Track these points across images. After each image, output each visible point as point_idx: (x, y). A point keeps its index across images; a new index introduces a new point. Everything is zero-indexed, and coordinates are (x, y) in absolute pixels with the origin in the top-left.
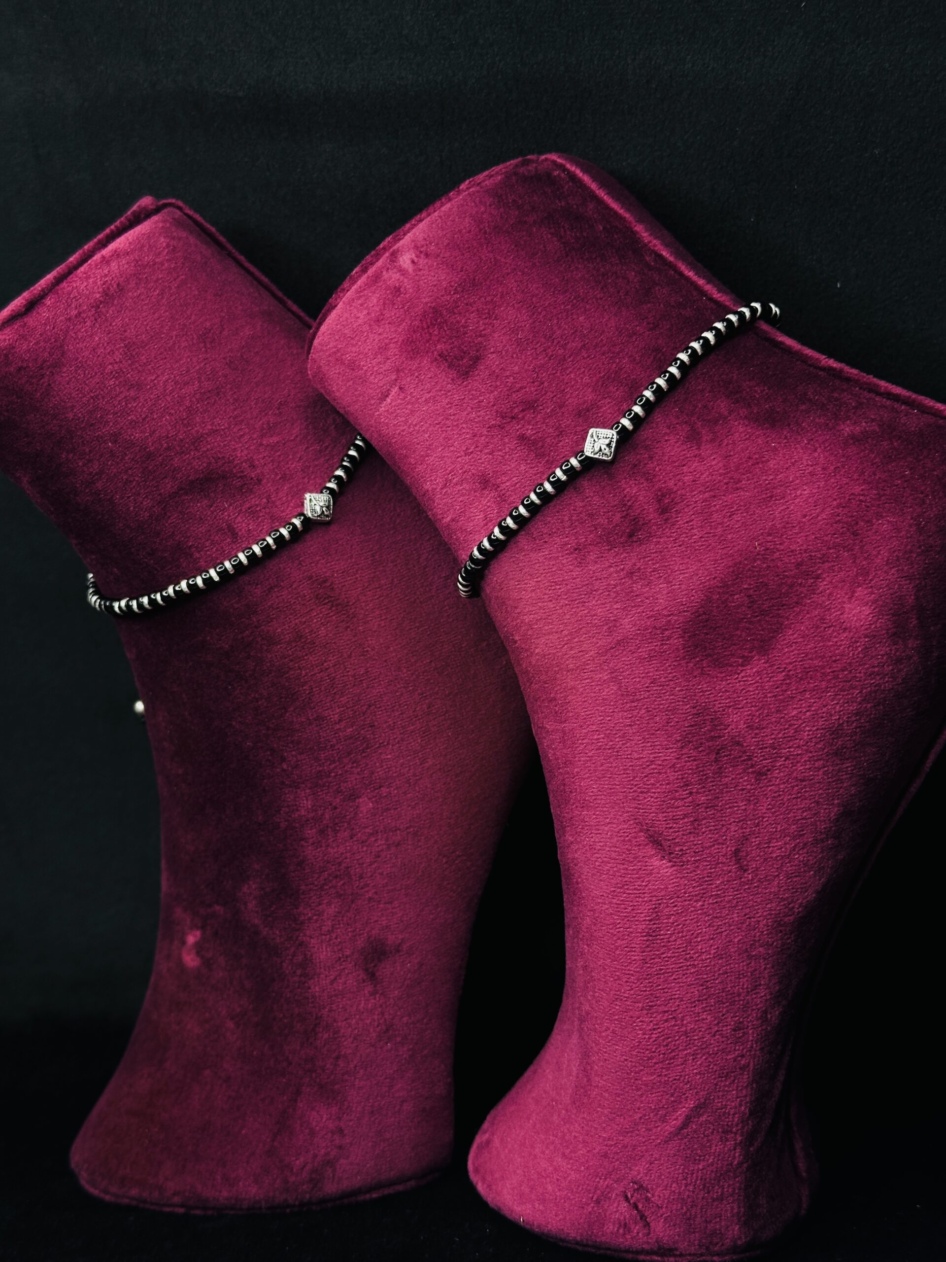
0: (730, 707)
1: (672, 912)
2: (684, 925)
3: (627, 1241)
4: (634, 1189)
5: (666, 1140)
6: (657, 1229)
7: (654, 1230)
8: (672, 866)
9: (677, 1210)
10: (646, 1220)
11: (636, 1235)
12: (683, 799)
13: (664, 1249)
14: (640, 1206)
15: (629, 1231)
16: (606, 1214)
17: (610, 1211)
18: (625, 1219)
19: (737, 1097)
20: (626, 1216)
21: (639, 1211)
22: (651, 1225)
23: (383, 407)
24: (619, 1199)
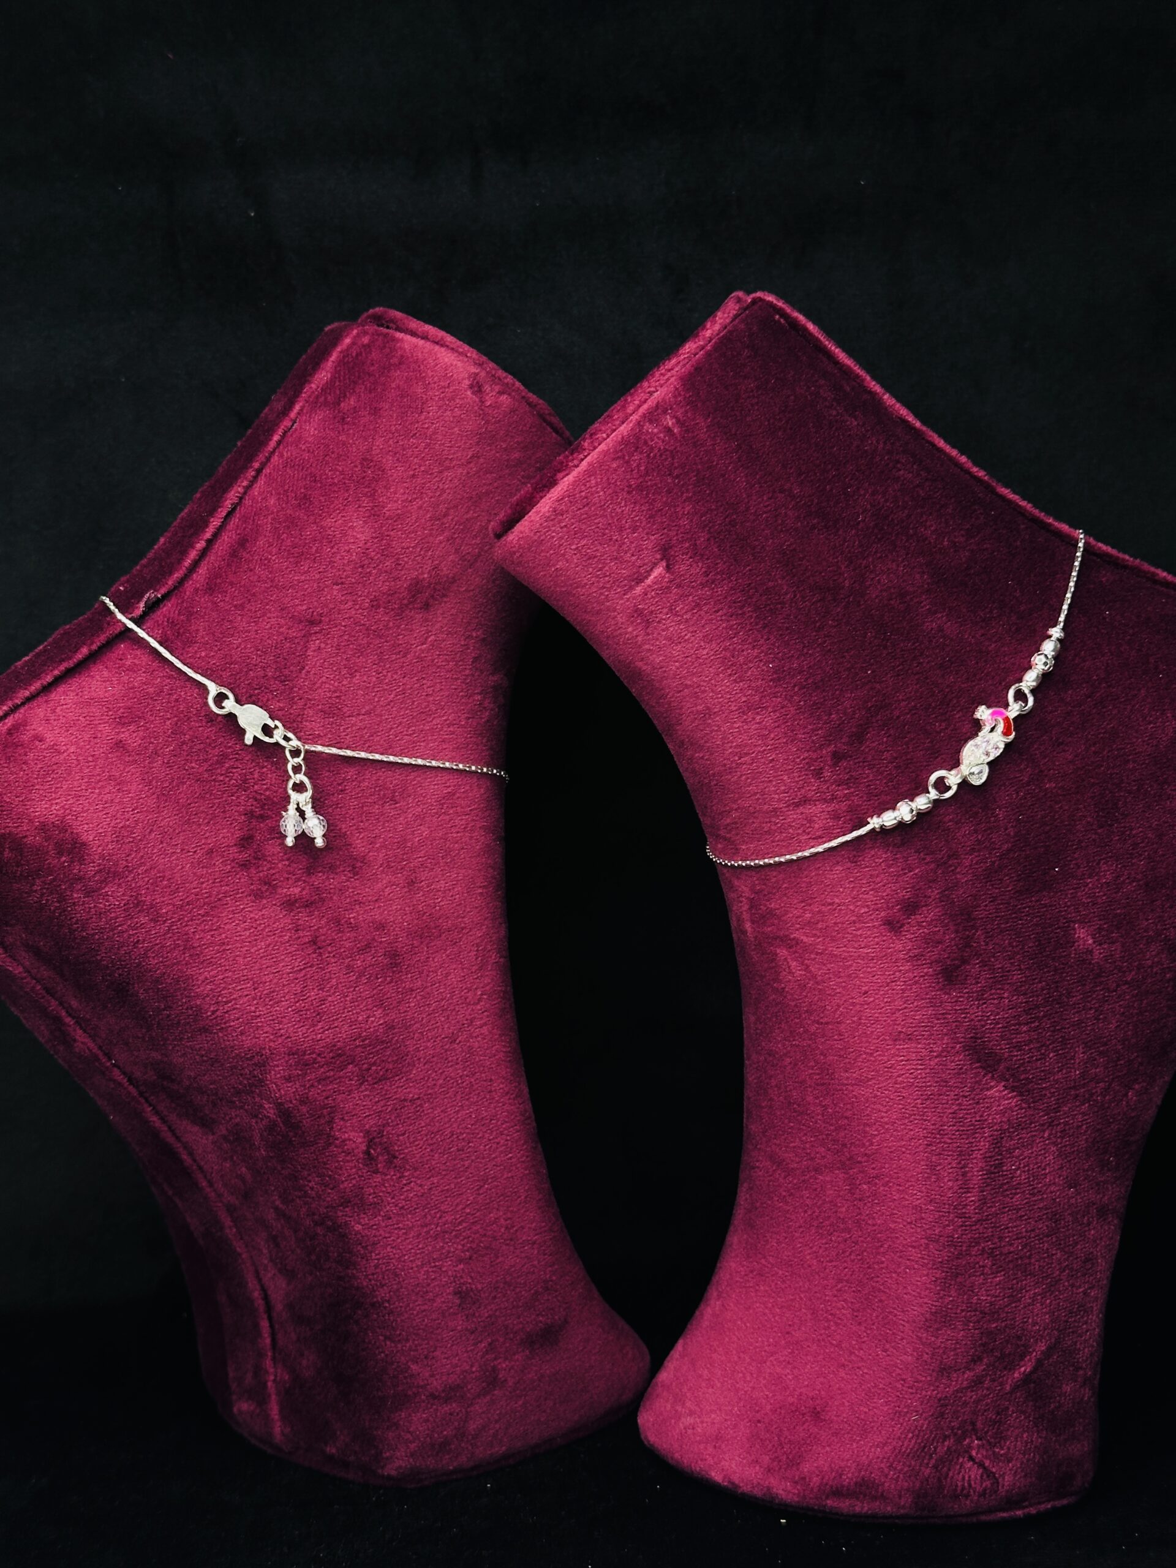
0: (1074, 922)
1: (1017, 1146)
2: (1030, 1158)
3: (972, 1501)
4: (979, 1446)
5: (1016, 1388)
6: (1006, 1484)
7: (1003, 1485)
8: (1015, 1096)
9: (1028, 1460)
10: (994, 1476)
11: (983, 1494)
12: (1027, 1024)
13: (1011, 1502)
14: (987, 1463)
15: (974, 1492)
16: (946, 1478)
17: (951, 1474)
18: (969, 1481)
19: (1087, 1331)
20: (970, 1477)
21: (985, 1468)
22: (1000, 1480)
23: (638, 590)
24: (961, 1460)
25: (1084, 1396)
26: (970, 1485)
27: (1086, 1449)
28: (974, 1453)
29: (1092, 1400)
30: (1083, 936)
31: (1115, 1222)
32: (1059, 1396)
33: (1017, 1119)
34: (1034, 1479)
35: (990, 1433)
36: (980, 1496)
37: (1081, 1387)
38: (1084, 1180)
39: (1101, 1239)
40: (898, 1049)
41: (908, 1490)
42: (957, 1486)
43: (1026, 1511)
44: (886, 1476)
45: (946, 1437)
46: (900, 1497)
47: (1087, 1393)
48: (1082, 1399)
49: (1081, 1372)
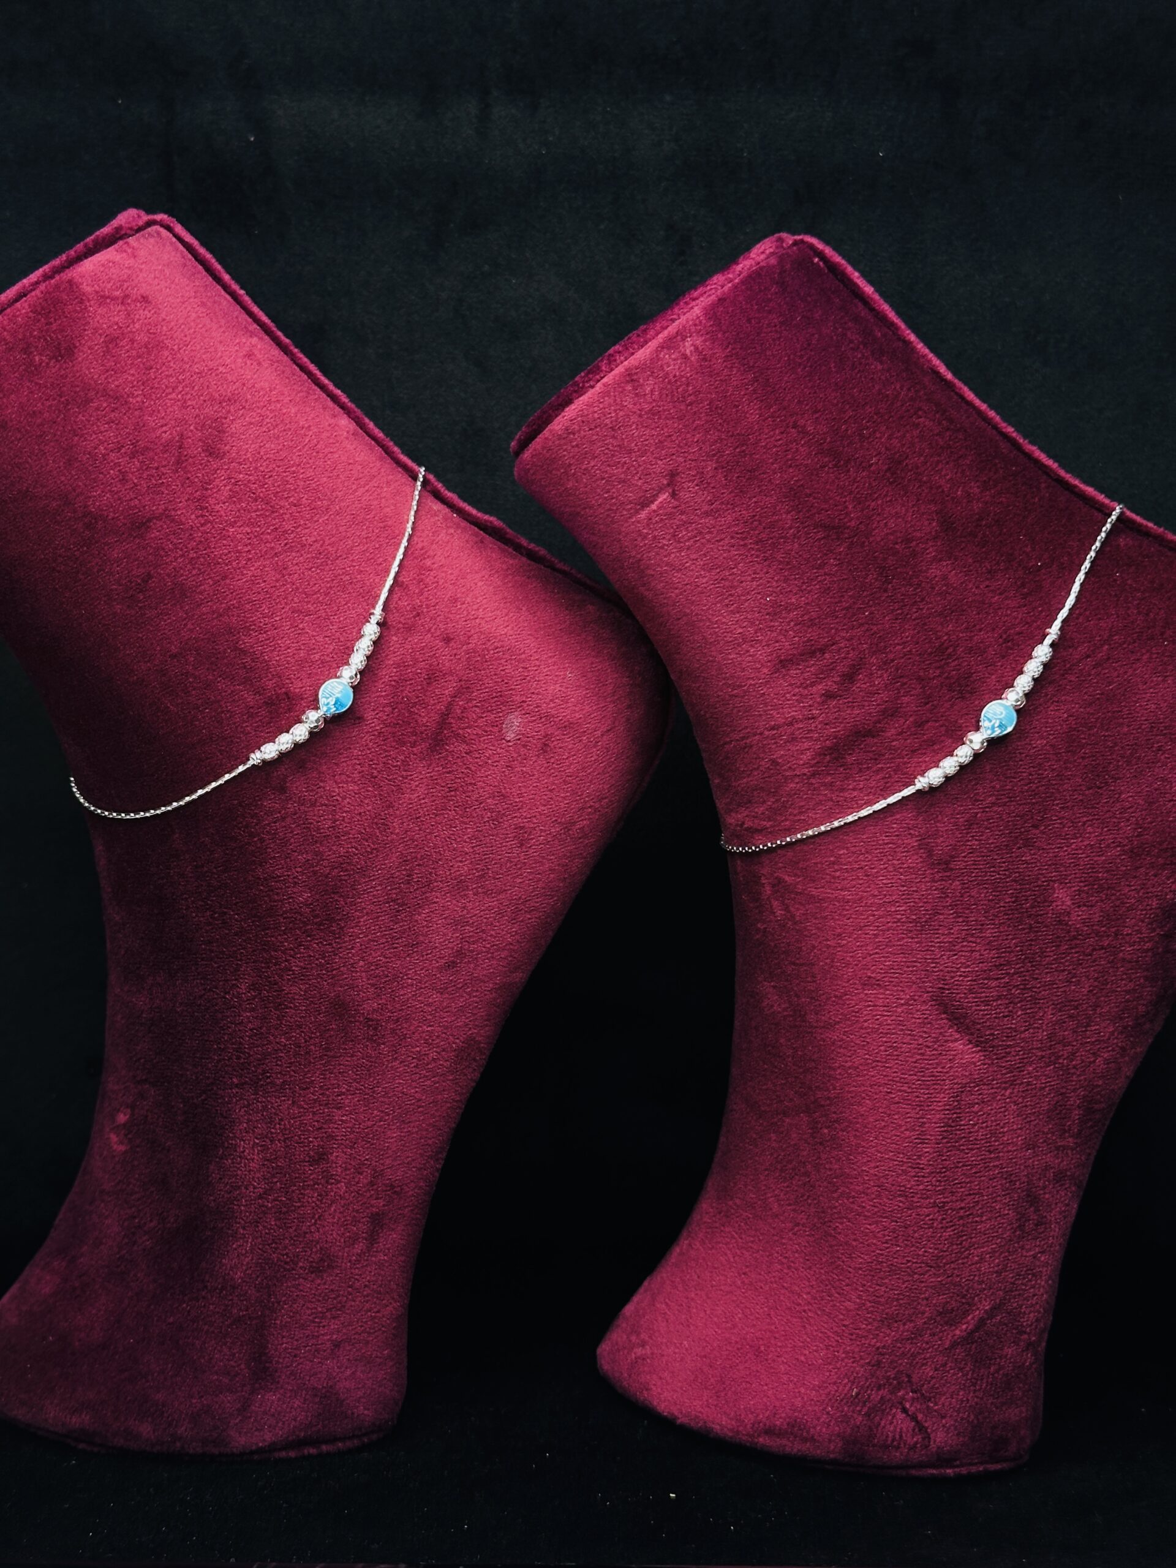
2: (989, 1114)
3: (901, 1454)
4: (913, 1398)
5: (954, 1345)
6: (938, 1440)
7: (935, 1441)
8: (980, 1051)
9: (962, 1419)
10: (926, 1432)
11: (913, 1448)
12: (997, 979)
13: (943, 1459)
14: (920, 1416)
15: (905, 1444)
16: (877, 1428)
17: (882, 1424)
18: (901, 1432)
19: (1034, 1295)
20: (901, 1429)
21: (917, 1422)
22: (931, 1436)
23: (643, 515)
24: (894, 1410)
25: (1026, 1361)
26: (901, 1436)
27: (1023, 1415)
28: (908, 1405)
29: (1034, 1366)
30: (1063, 897)
31: (1073, 1189)
32: (1001, 1358)
33: (978, 1074)
34: (967, 1438)
35: (925, 1386)
36: (910, 1449)
37: (1023, 1351)
38: (1042, 1143)
39: (1056, 1204)
40: (866, 994)
41: (839, 1435)
42: (887, 1436)
43: (957, 1470)
44: (818, 1419)
45: (879, 1387)
46: (830, 1441)
47: (1029, 1359)
48: (1023, 1364)
49: (1026, 1336)
